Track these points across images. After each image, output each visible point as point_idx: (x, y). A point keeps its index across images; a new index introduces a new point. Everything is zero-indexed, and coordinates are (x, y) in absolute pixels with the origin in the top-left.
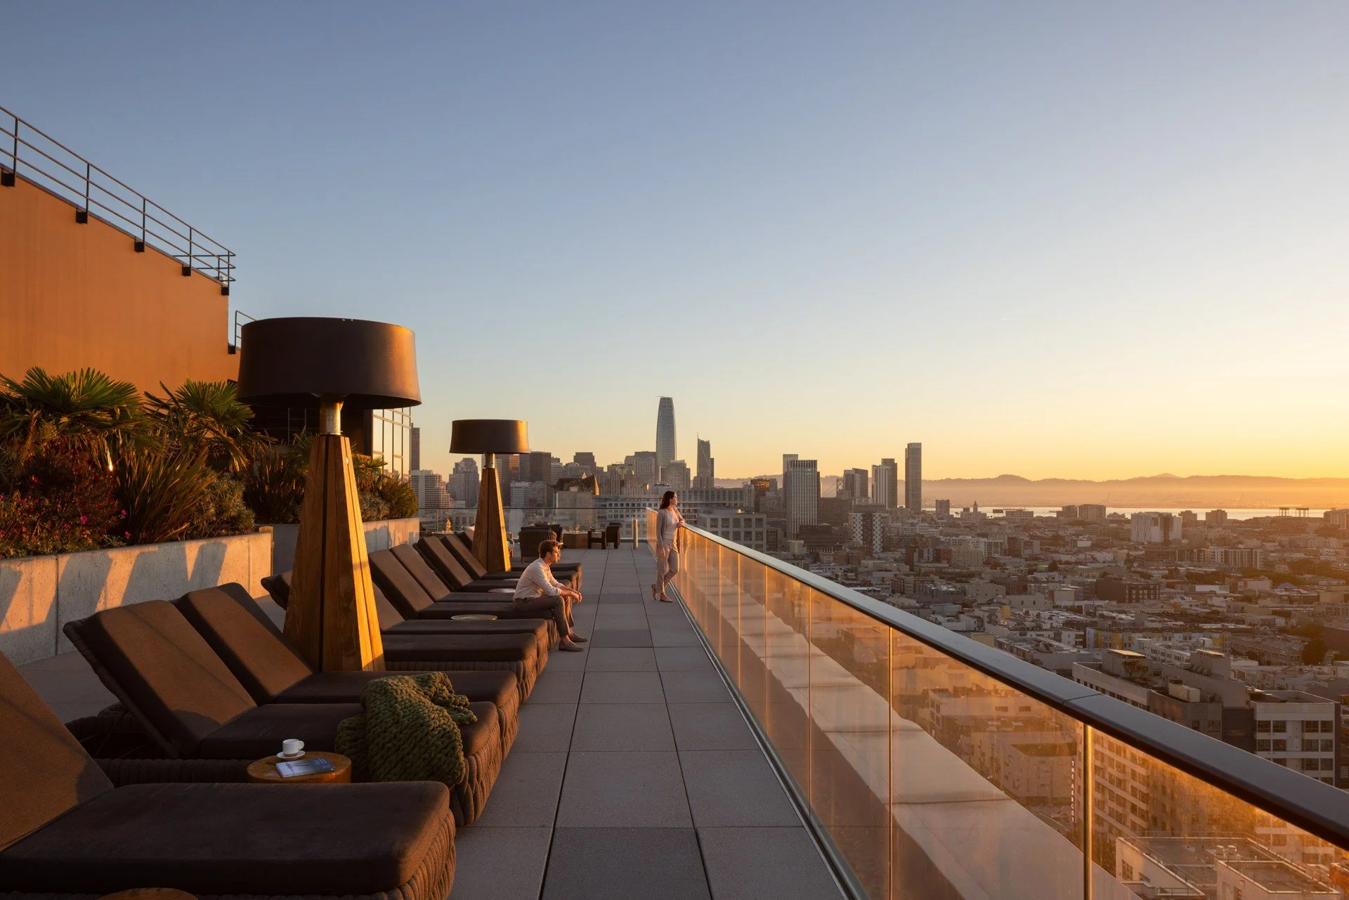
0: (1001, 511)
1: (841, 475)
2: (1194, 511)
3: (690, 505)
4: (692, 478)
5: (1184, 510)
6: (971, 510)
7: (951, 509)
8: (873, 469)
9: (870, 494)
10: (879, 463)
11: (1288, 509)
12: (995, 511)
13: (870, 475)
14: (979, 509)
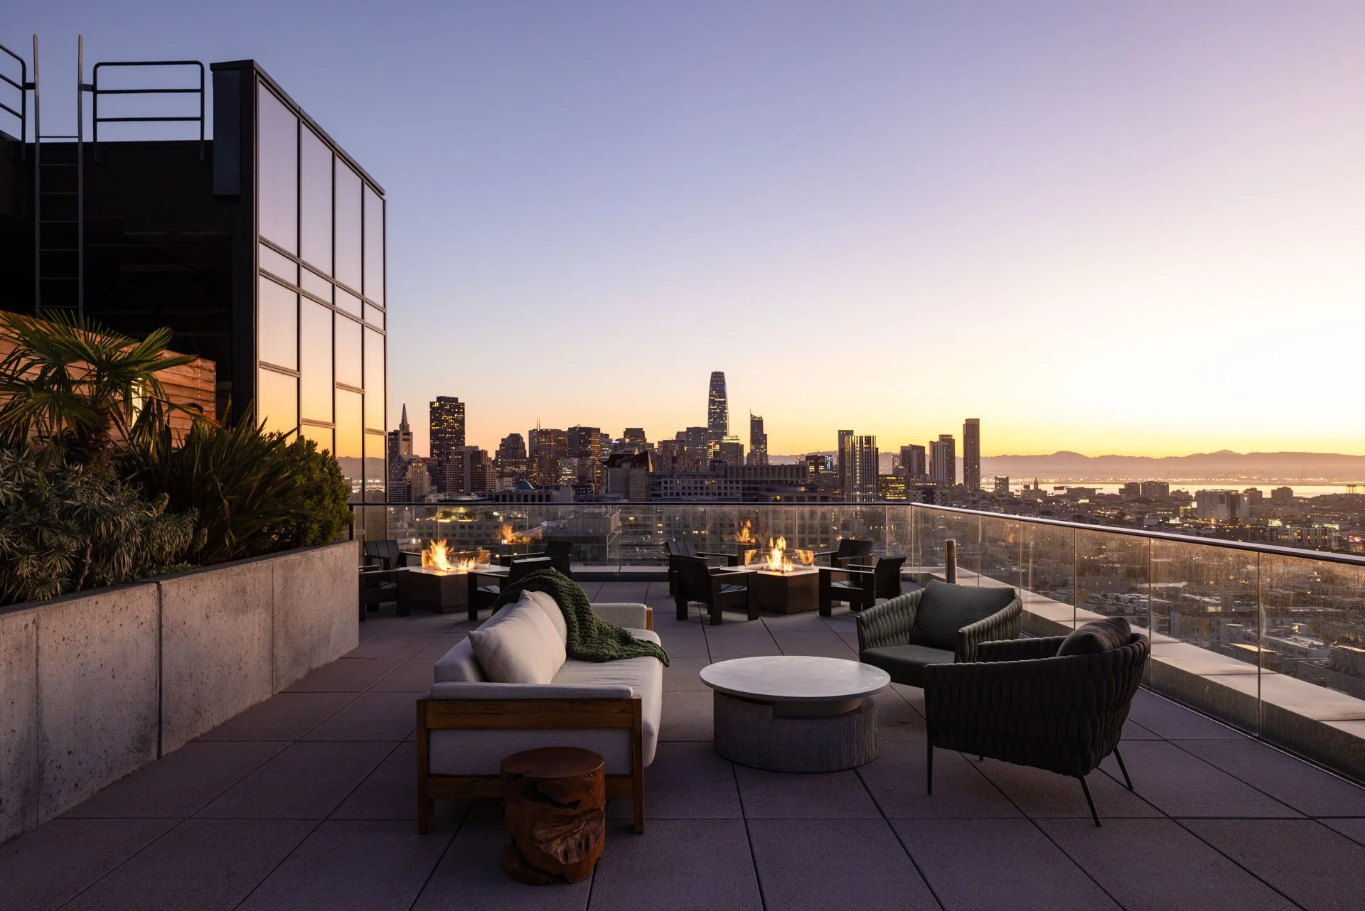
0: (1062, 488)
1: (898, 451)
2: (1259, 488)
3: (750, 482)
4: (745, 455)
5: (1249, 487)
6: (1032, 487)
7: (1010, 486)
8: (930, 445)
9: (927, 472)
10: (936, 439)
11: (1355, 486)
12: (1056, 488)
13: (927, 452)
14: (1040, 487)
